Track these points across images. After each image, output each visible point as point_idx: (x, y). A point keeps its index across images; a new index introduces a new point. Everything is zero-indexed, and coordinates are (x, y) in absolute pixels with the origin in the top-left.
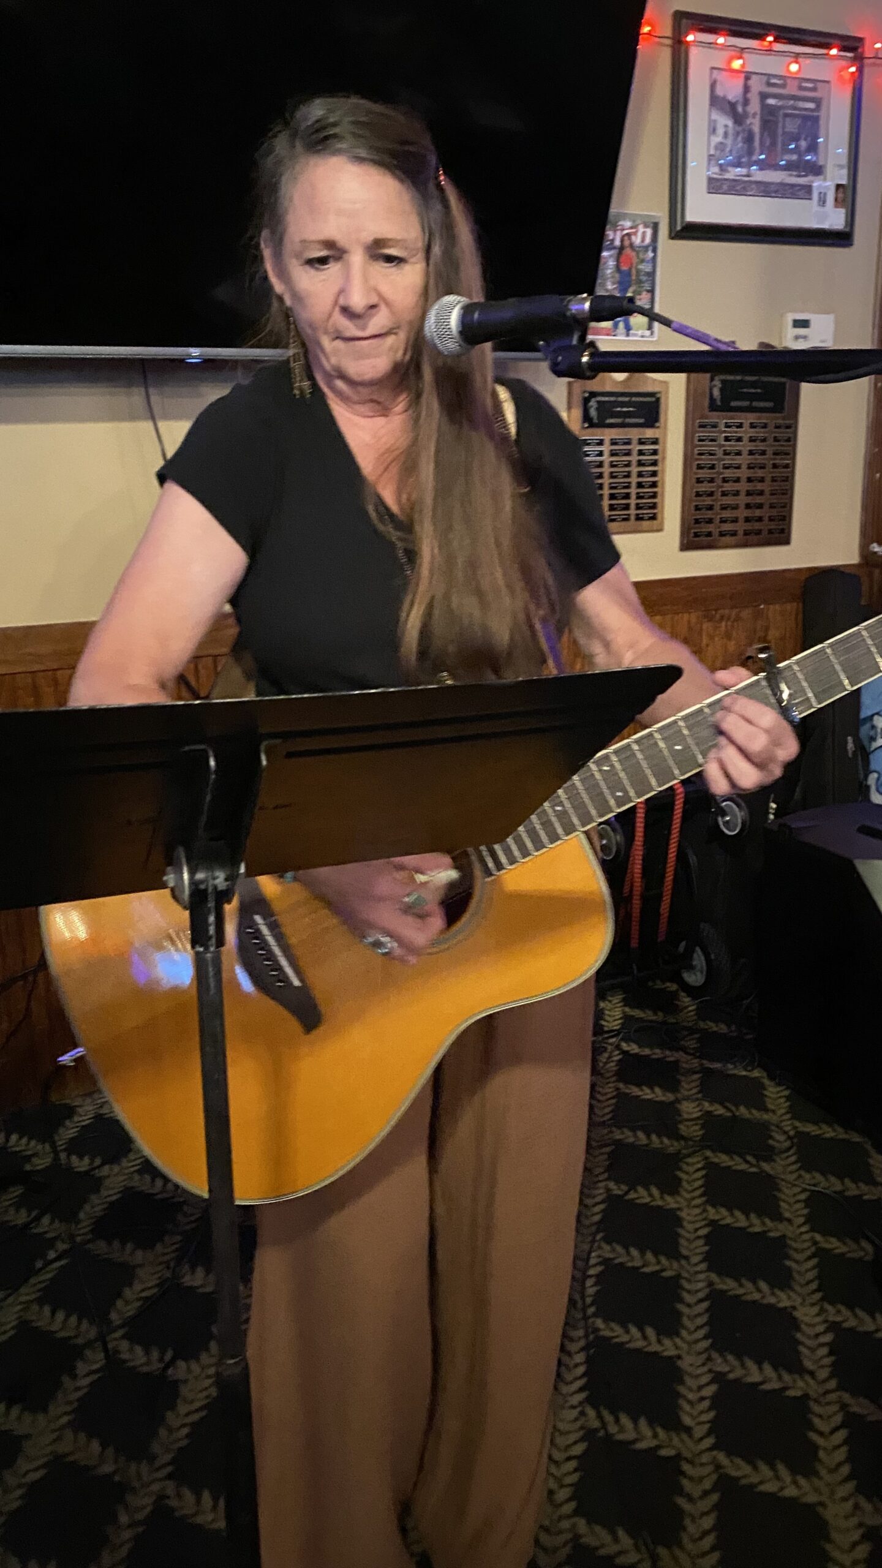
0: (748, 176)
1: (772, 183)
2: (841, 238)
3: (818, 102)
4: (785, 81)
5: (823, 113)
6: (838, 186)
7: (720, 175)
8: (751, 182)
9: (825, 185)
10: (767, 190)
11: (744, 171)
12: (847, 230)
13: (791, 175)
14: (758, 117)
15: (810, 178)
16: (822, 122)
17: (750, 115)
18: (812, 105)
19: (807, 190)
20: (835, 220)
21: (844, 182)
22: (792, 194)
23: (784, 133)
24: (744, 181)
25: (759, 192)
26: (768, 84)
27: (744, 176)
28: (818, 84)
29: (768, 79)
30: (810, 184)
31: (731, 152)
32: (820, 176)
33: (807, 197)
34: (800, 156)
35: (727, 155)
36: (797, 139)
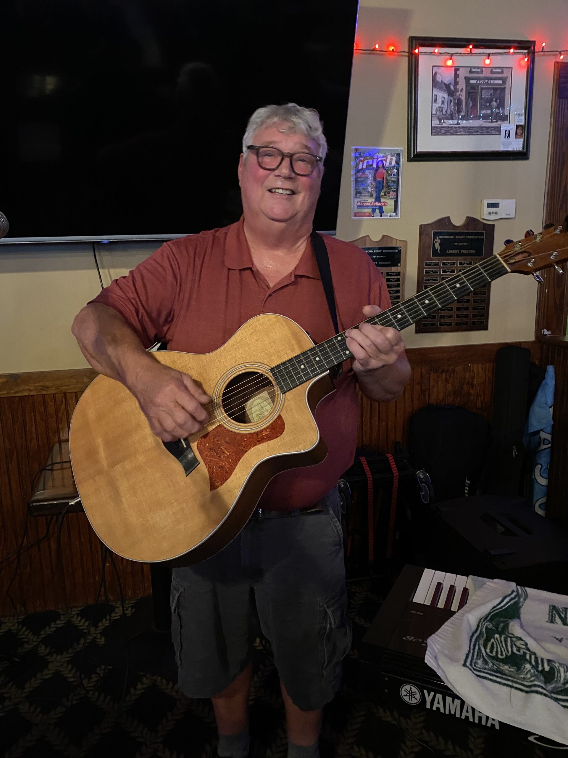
1: (474, 127)
2: (521, 155)
3: (504, 80)
4: (482, 69)
5: (507, 86)
6: (517, 127)
9: (510, 126)
10: (470, 131)
11: (456, 122)
12: (525, 150)
13: (487, 122)
14: (464, 91)
15: (499, 123)
16: (507, 91)
17: (460, 90)
18: (501, 82)
19: (497, 130)
20: (517, 145)
22: (488, 132)
23: (482, 98)
24: (455, 128)
25: (465, 133)
26: (471, 72)
27: (455, 124)
28: (504, 70)
29: (471, 69)
30: (499, 126)
31: (446, 112)
32: (506, 121)
33: (498, 133)
35: (444, 113)
36: (490, 101)
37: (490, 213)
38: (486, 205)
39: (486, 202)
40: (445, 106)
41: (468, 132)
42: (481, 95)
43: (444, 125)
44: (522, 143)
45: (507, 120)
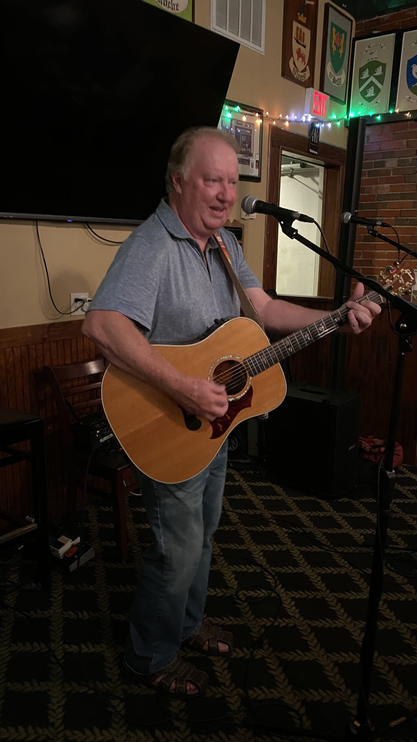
2: (257, 180)
3: (251, 131)
4: (242, 123)
5: (252, 135)
6: (257, 161)
9: (254, 159)
12: (259, 177)
13: (243, 156)
14: (234, 134)
15: (249, 157)
16: (252, 138)
18: (249, 132)
19: (248, 161)
20: (255, 173)
21: (258, 160)
22: (244, 162)
23: (241, 140)
26: (238, 123)
28: (251, 125)
30: (249, 159)
33: (248, 164)
34: (246, 149)
36: (245, 143)
44: (258, 172)
45: (252, 156)
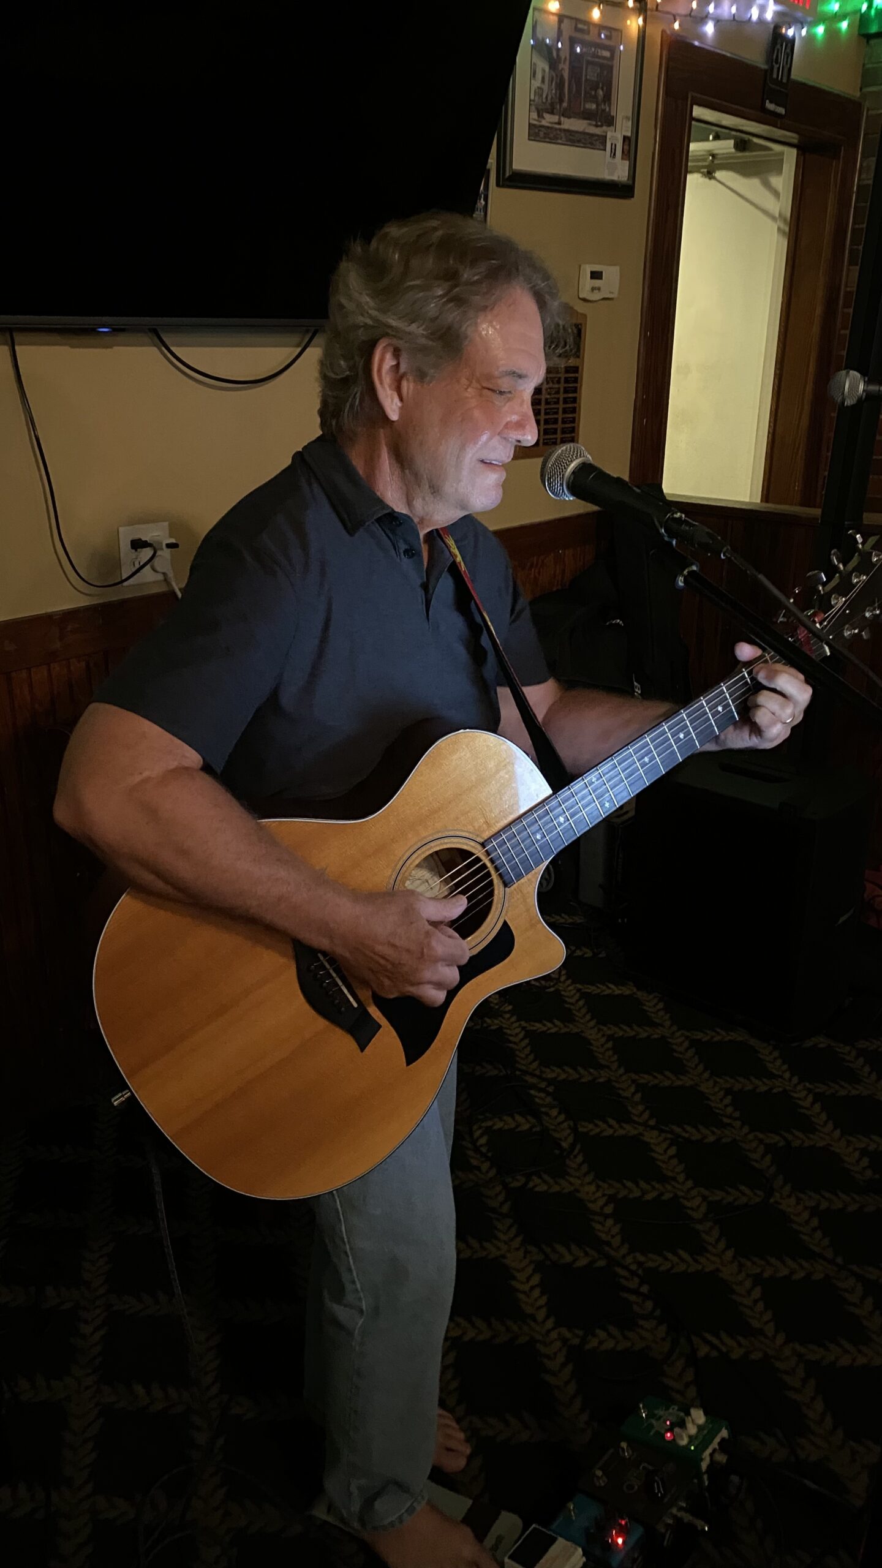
0: (559, 123)
1: (577, 132)
2: (622, 191)
3: (613, 50)
4: (588, 27)
5: (616, 62)
6: (625, 138)
7: (537, 121)
8: (560, 130)
9: (616, 135)
10: (574, 139)
11: (555, 118)
12: (630, 182)
13: (590, 124)
14: (567, 61)
15: (604, 128)
16: (615, 73)
17: (562, 60)
18: (607, 54)
19: (603, 139)
20: (619, 172)
21: (629, 134)
22: (591, 143)
24: (556, 129)
25: (567, 141)
26: (577, 29)
27: (556, 123)
28: (613, 33)
29: (576, 25)
30: (605, 134)
31: (547, 97)
32: (612, 127)
33: (602, 147)
34: (597, 106)
35: (544, 100)
36: (596, 89)
37: (593, 289)
38: (589, 275)
39: (588, 269)
40: (545, 87)
41: (570, 140)
42: (586, 76)
43: (544, 123)
44: (627, 168)
45: (613, 125)
